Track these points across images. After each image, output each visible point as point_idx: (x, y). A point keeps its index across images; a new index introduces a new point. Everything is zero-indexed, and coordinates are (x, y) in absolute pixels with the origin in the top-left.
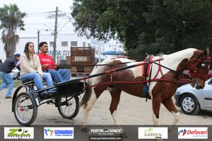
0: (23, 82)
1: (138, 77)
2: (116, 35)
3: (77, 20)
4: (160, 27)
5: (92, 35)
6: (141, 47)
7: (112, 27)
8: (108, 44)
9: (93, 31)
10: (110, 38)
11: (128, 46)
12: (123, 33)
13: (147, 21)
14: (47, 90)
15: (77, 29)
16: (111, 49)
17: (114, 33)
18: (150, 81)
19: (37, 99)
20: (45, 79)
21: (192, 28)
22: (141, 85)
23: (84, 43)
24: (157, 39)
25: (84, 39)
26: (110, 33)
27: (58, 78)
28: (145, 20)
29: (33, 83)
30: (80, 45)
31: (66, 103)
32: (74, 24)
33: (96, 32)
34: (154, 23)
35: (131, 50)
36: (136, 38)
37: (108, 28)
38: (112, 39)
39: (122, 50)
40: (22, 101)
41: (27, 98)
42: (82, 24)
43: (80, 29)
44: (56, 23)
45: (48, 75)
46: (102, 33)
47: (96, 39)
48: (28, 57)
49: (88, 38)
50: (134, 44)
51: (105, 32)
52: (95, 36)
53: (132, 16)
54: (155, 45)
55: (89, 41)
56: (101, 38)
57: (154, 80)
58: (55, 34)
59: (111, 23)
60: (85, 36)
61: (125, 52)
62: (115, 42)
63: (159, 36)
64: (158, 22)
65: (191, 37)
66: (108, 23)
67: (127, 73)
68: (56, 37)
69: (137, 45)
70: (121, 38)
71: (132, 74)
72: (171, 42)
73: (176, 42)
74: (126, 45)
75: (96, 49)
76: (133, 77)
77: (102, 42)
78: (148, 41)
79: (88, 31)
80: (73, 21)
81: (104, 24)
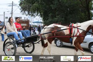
0: (8, 37)
1: (67, 35)
2: (39, 14)
3: (22, 7)
4: (58, 11)
5: (28, 14)
6: (50, 20)
7: (37, 11)
8: (35, 18)
9: (29, 12)
10: (36, 15)
11: (44, 19)
12: (42, 13)
13: (53, 8)
14: (20, 40)
15: (21, 11)
16: (37, 21)
17: (38, 13)
18: (73, 36)
19: (16, 45)
20: (19, 35)
21: (71, 12)
22: (69, 38)
23: (25, 18)
24: (57, 16)
25: (25, 16)
26: (36, 13)
27: (25, 34)
28: (52, 8)
29: (13, 37)
30: (23, 19)
31: (28, 46)
32: (20, 9)
33: (30, 13)
34: (56, 9)
35: (46, 21)
36: (48, 16)
37: (35, 11)
38: (37, 16)
39: (41, 21)
40: (8, 46)
41: (11, 44)
42: (24, 9)
43: (23, 11)
44: (12, 8)
45: (20, 33)
46: (33, 13)
47: (30, 16)
48: (11, 24)
49: (27, 15)
50: (47, 19)
51: (34, 13)
52: (29, 15)
53: (46, 6)
54: (56, 19)
55: (27, 17)
56: (32, 15)
57: (76, 36)
58: (12, 13)
59: (37, 9)
60: (25, 15)
61: (43, 22)
62: (39, 17)
63: (58, 15)
64: (57, 9)
65: (71, 16)
66: (36, 9)
67: (61, 33)
68: (12, 15)
69: (48, 19)
70: (41, 16)
71: (64, 33)
72: (63, 18)
73: (65, 17)
74: (43, 19)
75: (30, 20)
76: (65, 34)
77: (33, 17)
78: (53, 17)
79: (27, 13)
80: (20, 8)
81: (34, 9)
